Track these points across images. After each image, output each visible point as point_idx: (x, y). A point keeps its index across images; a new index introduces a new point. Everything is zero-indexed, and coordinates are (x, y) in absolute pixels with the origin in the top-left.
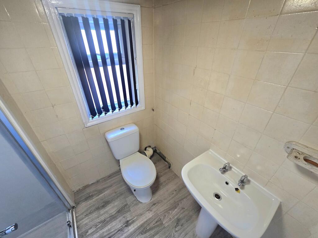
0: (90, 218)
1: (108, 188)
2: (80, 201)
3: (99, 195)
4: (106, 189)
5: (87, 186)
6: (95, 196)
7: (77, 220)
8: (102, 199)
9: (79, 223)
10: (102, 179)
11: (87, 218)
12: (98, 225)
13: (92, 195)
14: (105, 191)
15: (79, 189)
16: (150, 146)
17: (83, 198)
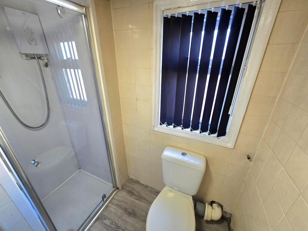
0: (116, 210)
1: (146, 201)
2: (125, 189)
3: (137, 199)
4: (144, 201)
5: (138, 182)
6: (134, 197)
7: (112, 200)
8: (135, 207)
9: (110, 204)
10: (151, 188)
11: (115, 207)
12: (113, 225)
13: (133, 193)
14: (142, 201)
15: (133, 179)
16: (221, 207)
17: (128, 189)
